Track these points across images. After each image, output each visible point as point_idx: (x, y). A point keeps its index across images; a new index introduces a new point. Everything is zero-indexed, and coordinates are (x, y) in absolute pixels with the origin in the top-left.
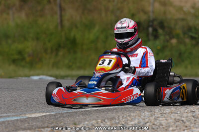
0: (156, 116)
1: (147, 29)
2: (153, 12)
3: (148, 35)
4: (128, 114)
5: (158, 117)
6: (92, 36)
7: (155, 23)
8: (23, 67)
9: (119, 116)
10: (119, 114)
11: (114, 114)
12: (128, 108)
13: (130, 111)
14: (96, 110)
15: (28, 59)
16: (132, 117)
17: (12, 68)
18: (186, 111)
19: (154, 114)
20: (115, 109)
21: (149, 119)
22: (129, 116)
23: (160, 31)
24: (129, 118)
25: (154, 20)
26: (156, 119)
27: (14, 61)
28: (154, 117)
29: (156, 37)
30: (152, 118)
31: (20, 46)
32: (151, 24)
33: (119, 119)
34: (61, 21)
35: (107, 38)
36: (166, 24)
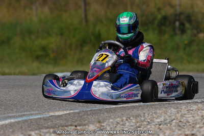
0: (183, 112)
1: (174, 23)
2: (180, 5)
3: (174, 30)
4: (153, 112)
5: (185, 114)
7: (182, 17)
8: (47, 63)
10: (144, 112)
11: (140, 112)
12: (153, 105)
13: (156, 108)
14: (120, 107)
15: (52, 55)
16: (158, 115)
17: (36, 64)
19: (181, 111)
20: (141, 106)
21: (175, 116)
22: (155, 113)
23: (187, 25)
24: (155, 116)
25: (181, 14)
26: (182, 116)
27: (38, 58)
28: (180, 114)
29: (183, 31)
30: (179, 116)
31: (44, 42)
32: (177, 18)
33: (144, 116)
34: (86, 16)
36: (193, 18)
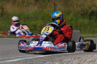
4: (87, 56)
9: (82, 57)
13: (88, 54)
14: (71, 54)
15: (38, 29)
16: (89, 57)
22: (87, 57)
27: (32, 30)
33: (82, 58)
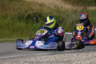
0: (38, 60)
1: (33, 18)
2: (36, 10)
3: (33, 21)
6: (6, 22)
7: (37, 15)
10: (20, 59)
11: (18, 59)
12: (24, 56)
18: (52, 57)
23: (39, 19)
25: (36, 13)
29: (37, 22)
32: (35, 15)
35: (14, 23)
36: (42, 15)
